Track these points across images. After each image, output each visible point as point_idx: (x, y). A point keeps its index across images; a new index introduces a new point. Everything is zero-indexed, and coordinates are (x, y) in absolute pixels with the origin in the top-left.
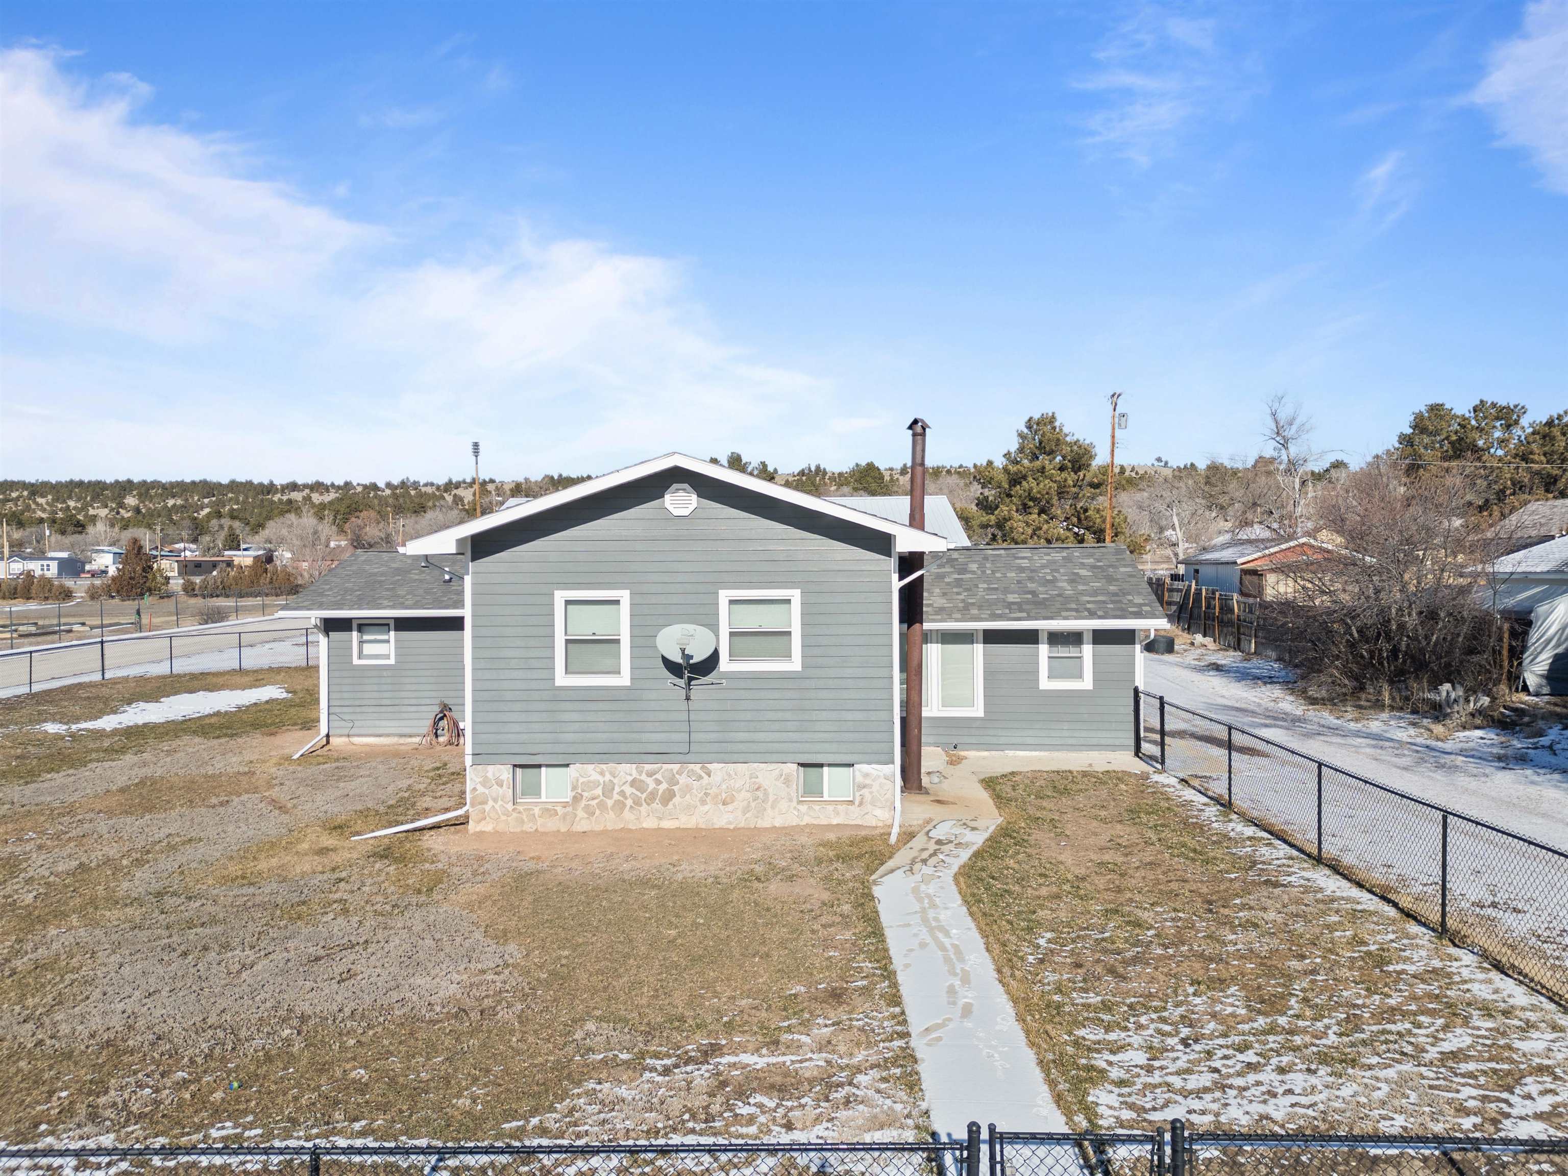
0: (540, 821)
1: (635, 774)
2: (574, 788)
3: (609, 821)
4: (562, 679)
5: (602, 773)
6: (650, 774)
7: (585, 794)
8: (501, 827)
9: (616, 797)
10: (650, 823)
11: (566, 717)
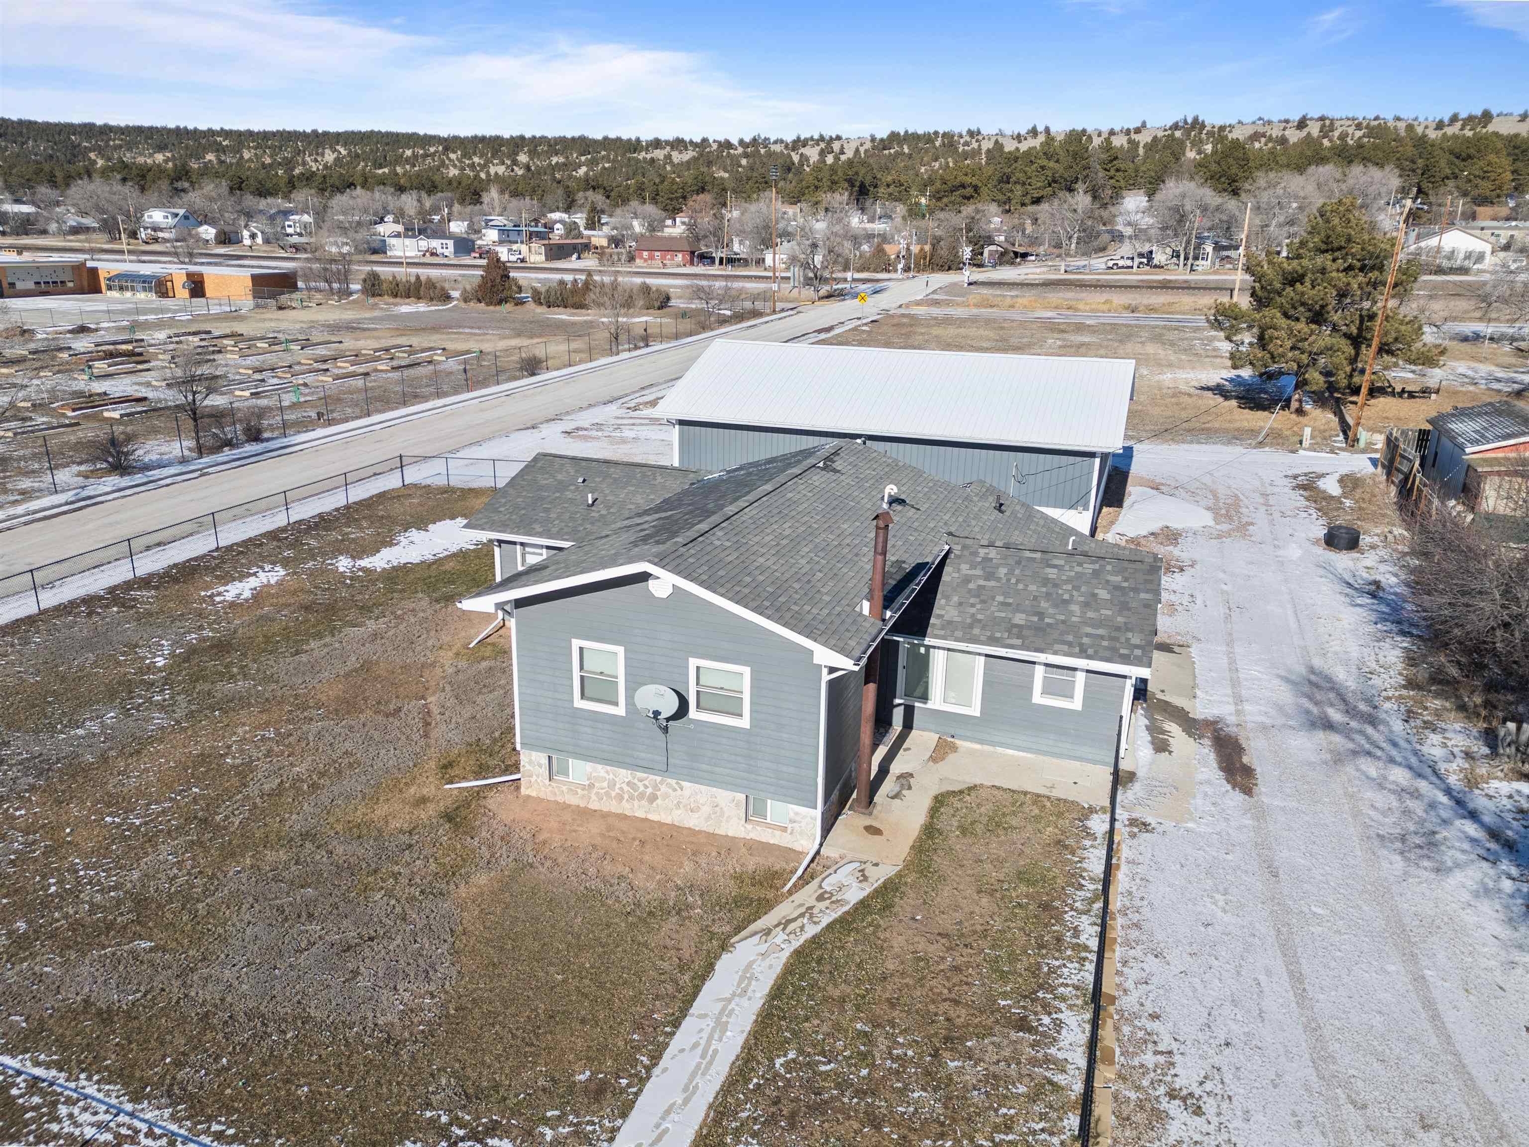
0: (567, 796)
1: (630, 778)
2: (589, 777)
3: (611, 807)
4: (579, 703)
5: (607, 772)
6: (640, 780)
7: (597, 785)
8: (542, 795)
9: (617, 791)
11: (582, 729)
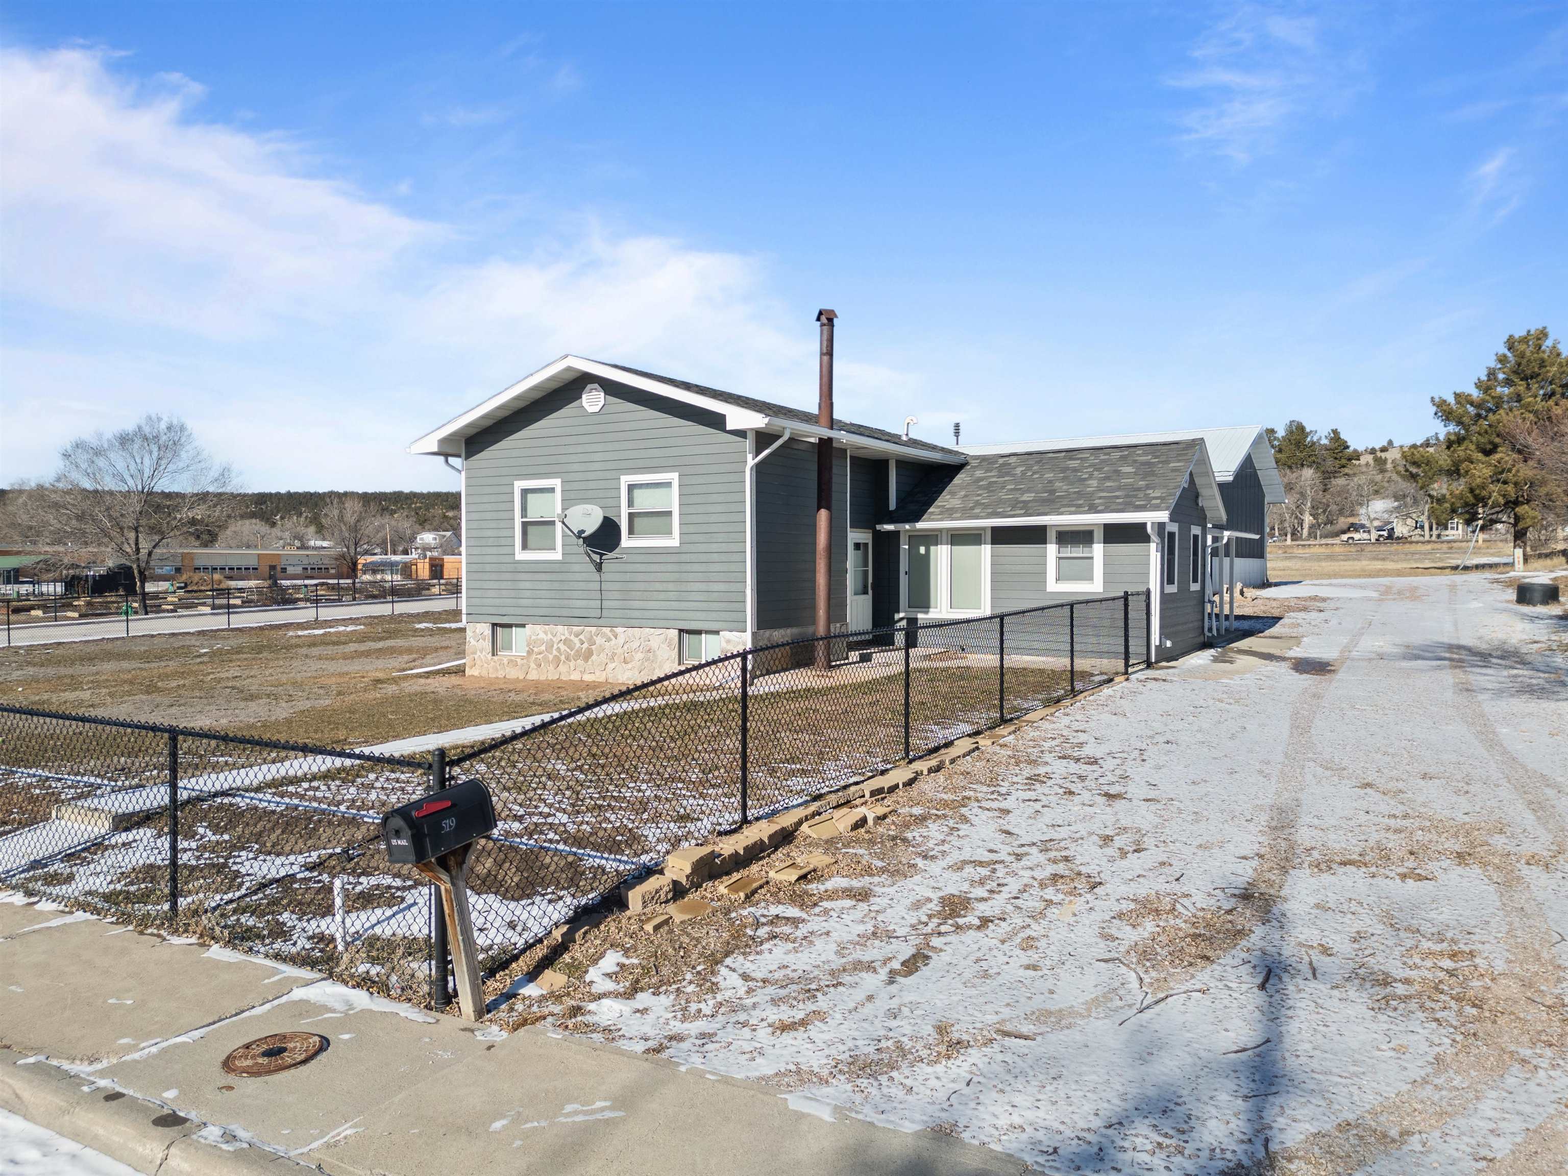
0: (508, 669)
1: (567, 634)
2: (528, 645)
3: (549, 674)
4: (521, 555)
5: (546, 633)
6: (577, 636)
7: (535, 650)
8: (484, 673)
9: (555, 652)
10: (575, 676)
11: (522, 585)
